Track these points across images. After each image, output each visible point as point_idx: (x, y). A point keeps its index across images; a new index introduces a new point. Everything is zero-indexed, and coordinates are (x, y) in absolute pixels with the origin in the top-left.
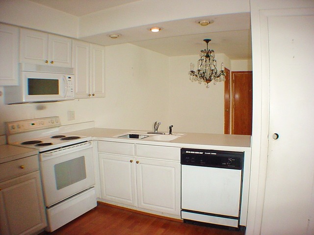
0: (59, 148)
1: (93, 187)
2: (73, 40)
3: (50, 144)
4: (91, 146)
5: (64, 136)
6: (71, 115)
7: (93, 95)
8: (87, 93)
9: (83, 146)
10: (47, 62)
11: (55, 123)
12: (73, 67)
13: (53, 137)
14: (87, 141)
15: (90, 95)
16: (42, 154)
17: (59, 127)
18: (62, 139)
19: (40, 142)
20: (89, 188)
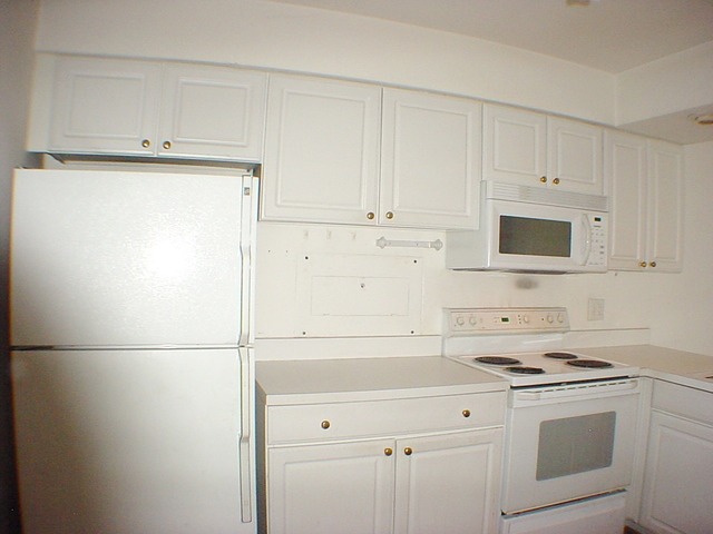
0: (559, 384)
1: (624, 490)
2: (606, 131)
3: (539, 371)
4: (636, 391)
5: (575, 357)
6: (596, 308)
7: (653, 265)
8: (638, 258)
9: (618, 387)
10: (544, 179)
11: (556, 324)
12: (605, 194)
13: (548, 355)
14: (627, 377)
15: (643, 265)
16: (515, 391)
17: (564, 332)
18: (568, 363)
19: (517, 362)
20: (613, 493)
